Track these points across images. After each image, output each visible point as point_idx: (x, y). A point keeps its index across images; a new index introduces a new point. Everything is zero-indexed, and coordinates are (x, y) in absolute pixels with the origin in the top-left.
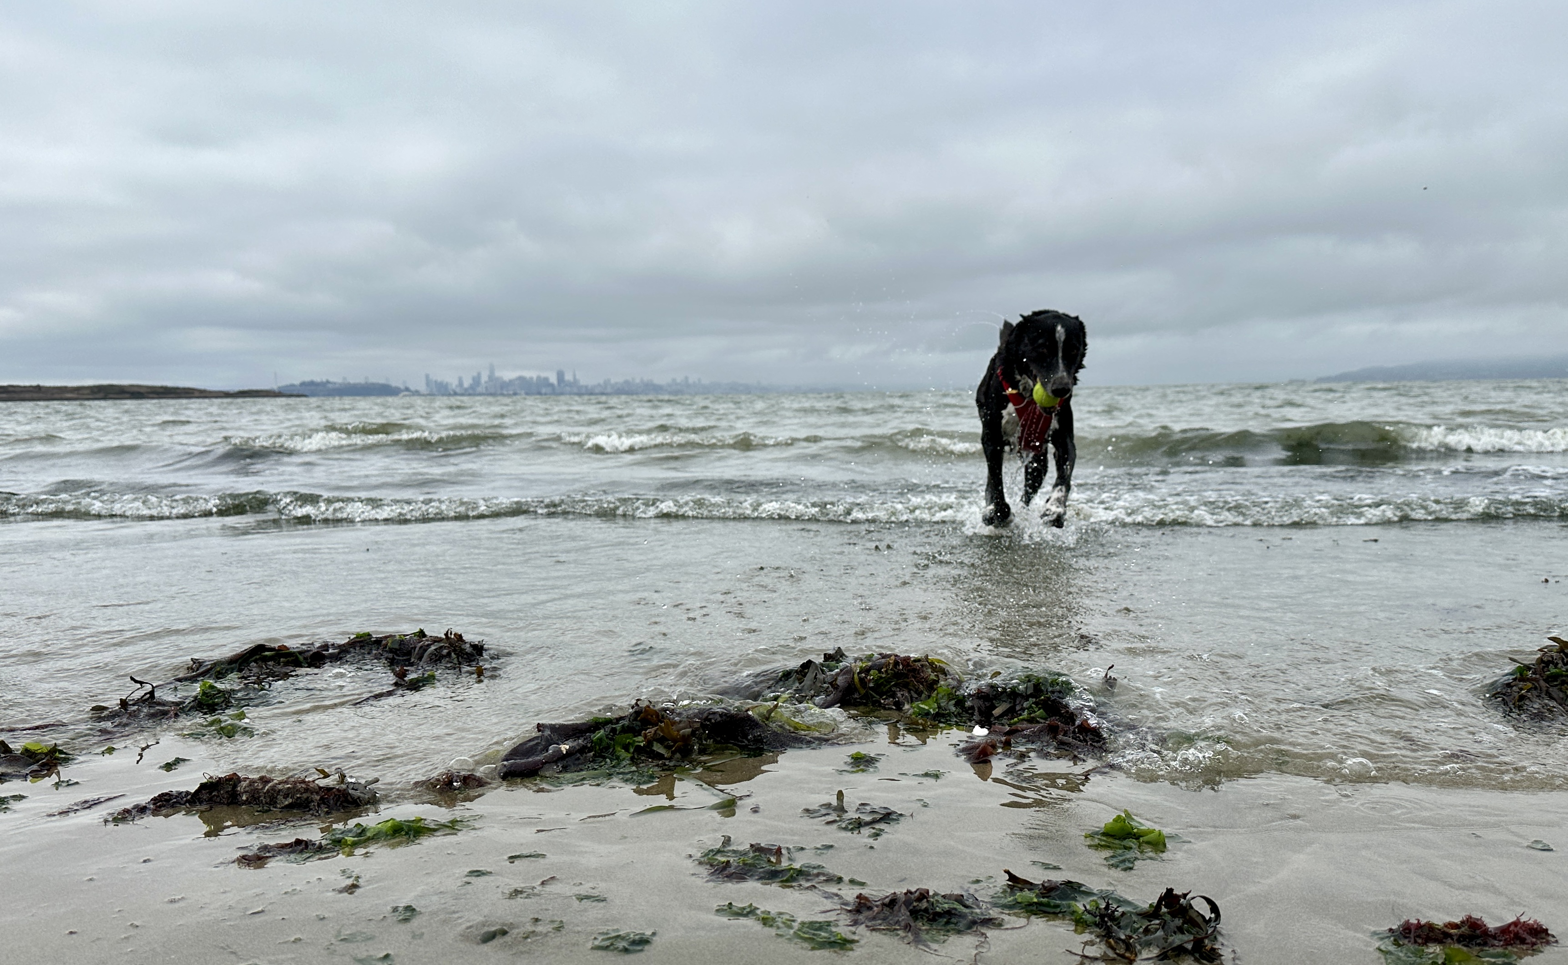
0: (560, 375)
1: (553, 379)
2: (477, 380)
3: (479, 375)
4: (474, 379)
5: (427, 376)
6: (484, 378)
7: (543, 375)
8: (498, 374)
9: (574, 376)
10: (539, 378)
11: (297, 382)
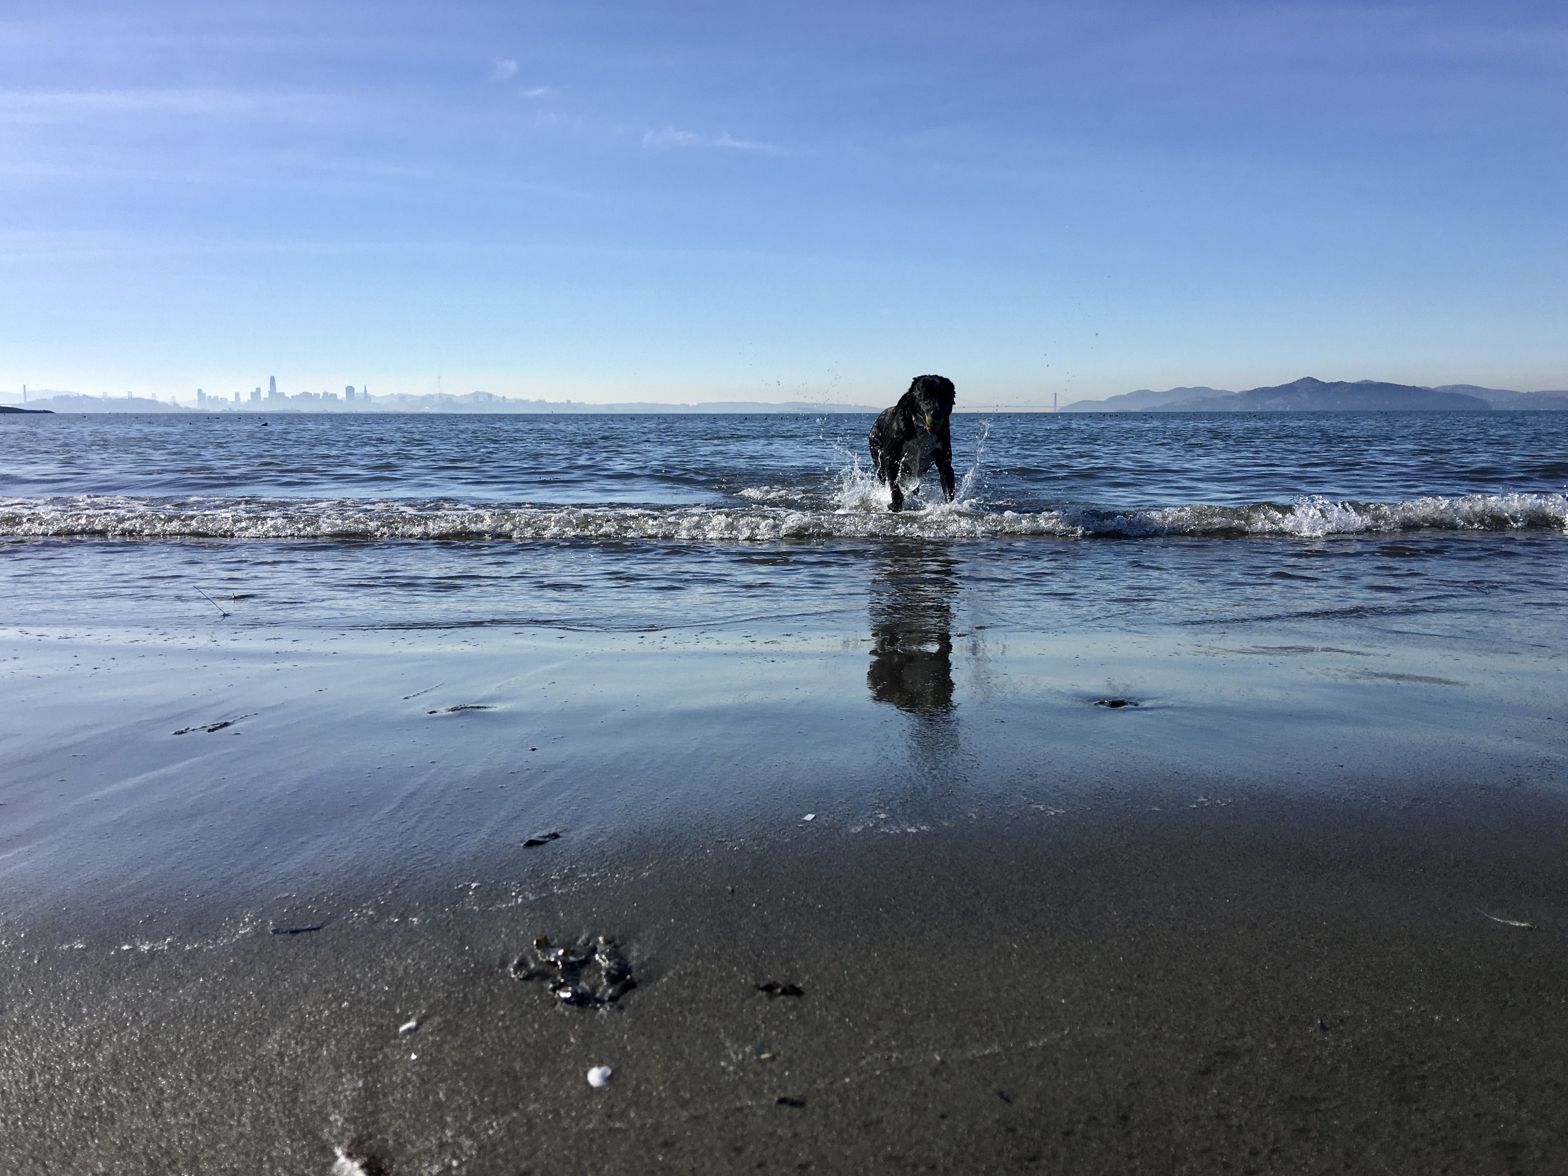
0: (350, 390)
1: (342, 395)
2: (256, 394)
3: (258, 389)
4: (252, 393)
5: (200, 391)
6: (265, 394)
7: (330, 391)
8: (278, 390)
9: (365, 390)
10: (325, 394)
11: (50, 397)
